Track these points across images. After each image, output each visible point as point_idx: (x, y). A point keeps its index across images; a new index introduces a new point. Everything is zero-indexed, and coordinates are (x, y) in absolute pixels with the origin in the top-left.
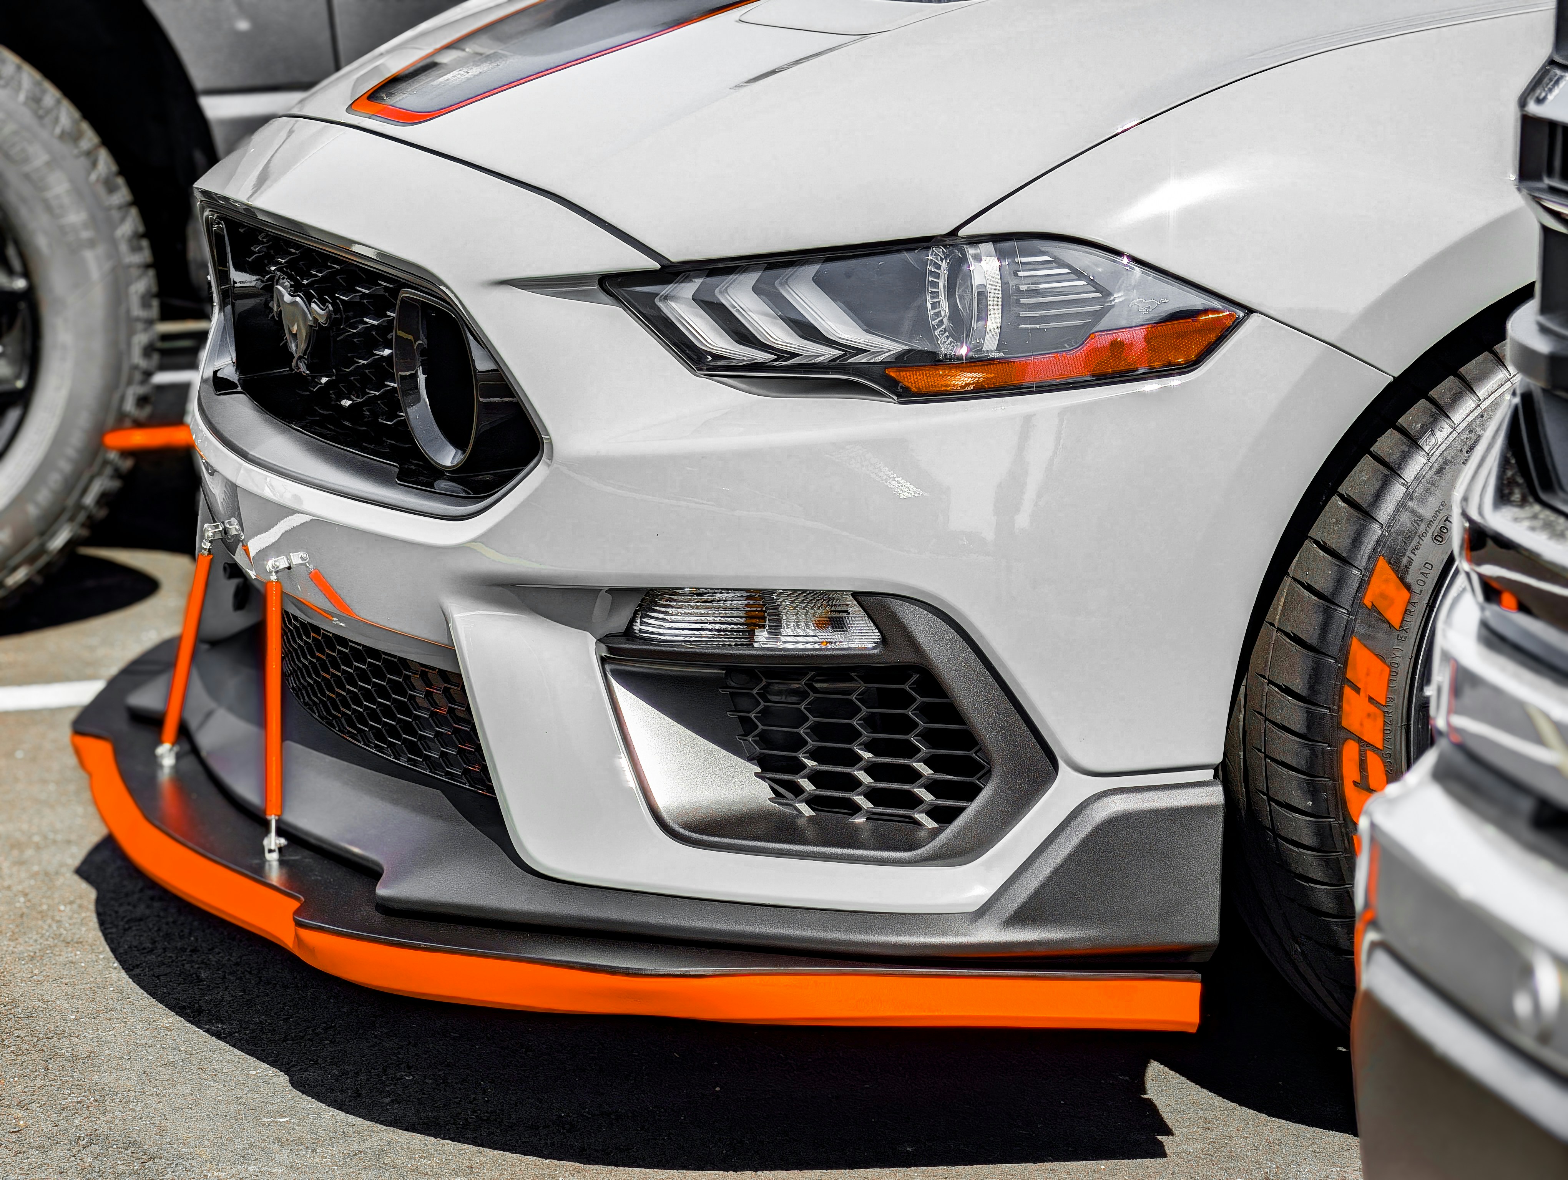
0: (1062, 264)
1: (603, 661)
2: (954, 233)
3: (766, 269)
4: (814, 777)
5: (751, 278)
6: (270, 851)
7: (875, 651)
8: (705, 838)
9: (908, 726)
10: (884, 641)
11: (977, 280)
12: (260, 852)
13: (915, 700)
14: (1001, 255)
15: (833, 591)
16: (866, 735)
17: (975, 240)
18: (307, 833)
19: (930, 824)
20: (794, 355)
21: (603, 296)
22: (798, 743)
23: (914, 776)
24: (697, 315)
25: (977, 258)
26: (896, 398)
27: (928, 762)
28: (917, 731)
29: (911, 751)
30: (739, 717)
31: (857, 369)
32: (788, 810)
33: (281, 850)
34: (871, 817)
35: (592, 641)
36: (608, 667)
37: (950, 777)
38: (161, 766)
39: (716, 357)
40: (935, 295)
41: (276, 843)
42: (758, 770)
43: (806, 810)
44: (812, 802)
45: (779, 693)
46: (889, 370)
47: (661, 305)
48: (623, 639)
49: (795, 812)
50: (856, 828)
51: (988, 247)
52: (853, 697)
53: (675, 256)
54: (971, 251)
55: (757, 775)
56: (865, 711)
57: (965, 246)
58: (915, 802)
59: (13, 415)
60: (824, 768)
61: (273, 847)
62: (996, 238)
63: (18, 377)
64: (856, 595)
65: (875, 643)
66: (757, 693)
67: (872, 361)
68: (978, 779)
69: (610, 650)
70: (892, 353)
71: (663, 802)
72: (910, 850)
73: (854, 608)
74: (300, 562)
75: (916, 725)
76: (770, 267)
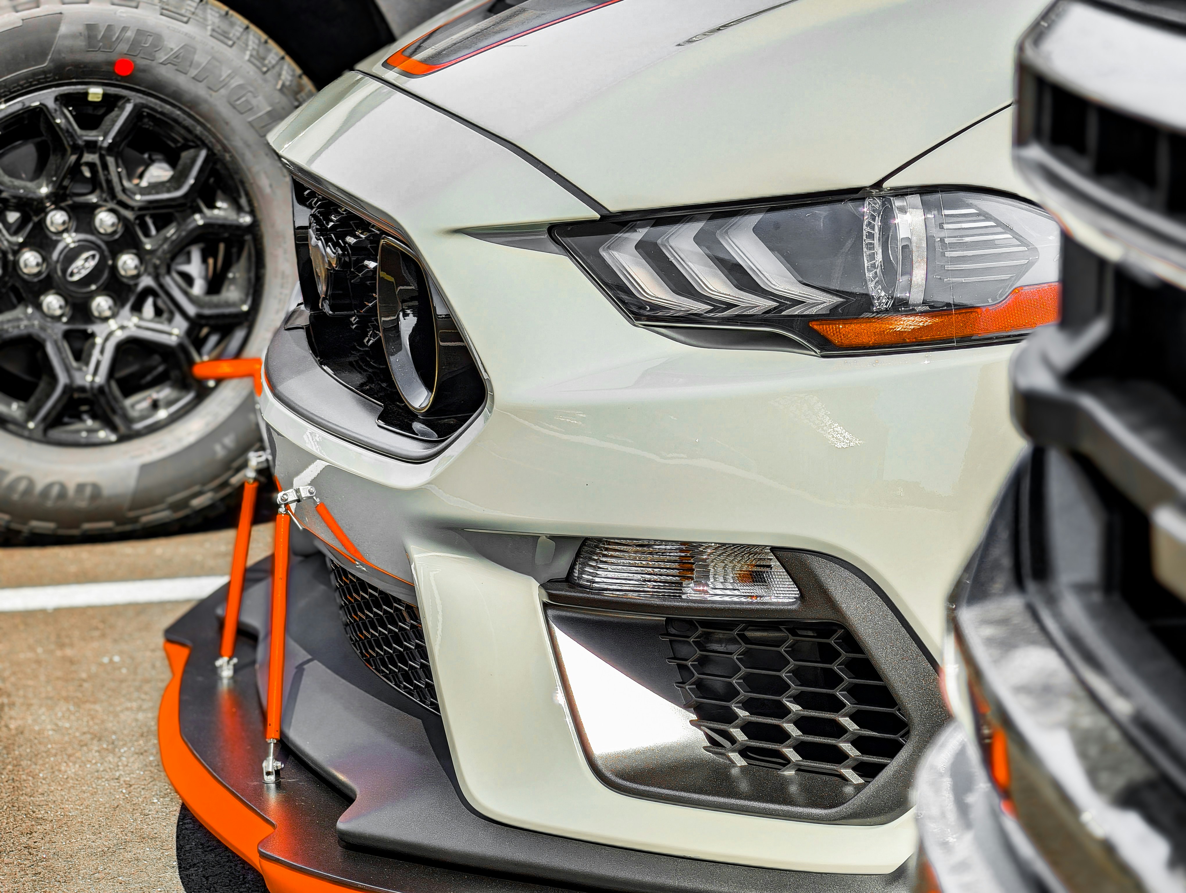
0: (987, 217)
1: (546, 606)
2: (878, 185)
3: (709, 219)
4: (747, 728)
5: (694, 228)
6: (268, 773)
7: (793, 607)
8: (635, 786)
9: (834, 680)
10: (802, 597)
11: (903, 233)
12: (260, 772)
13: (839, 655)
14: (927, 207)
15: (754, 546)
16: (795, 688)
17: (902, 192)
18: (307, 756)
19: (855, 779)
20: (730, 306)
21: (553, 246)
22: (731, 694)
23: (840, 731)
24: (638, 264)
25: (903, 210)
26: (818, 351)
27: (854, 717)
28: (842, 686)
29: (837, 706)
30: (678, 665)
31: (789, 322)
32: (721, 760)
33: (278, 772)
34: (800, 769)
35: (535, 585)
36: (550, 612)
37: (874, 733)
38: (221, 678)
39: (655, 307)
40: (871, 246)
41: (273, 766)
42: (694, 717)
43: (740, 761)
44: (744, 752)
45: (720, 641)
46: (814, 323)
47: (604, 254)
48: (565, 585)
49: (728, 762)
50: (785, 782)
51: (916, 199)
52: (782, 649)
53: (614, 206)
54: (898, 203)
55: (692, 722)
56: (793, 664)
57: (892, 198)
58: (841, 757)
60: (755, 719)
61: (270, 770)
62: (924, 190)
63: (244, 302)
64: (773, 549)
65: (795, 598)
66: (693, 641)
68: (902, 737)
69: (551, 596)
70: (825, 305)
71: (598, 750)
72: (831, 807)
73: (775, 563)
74: (309, 495)
75: (842, 680)
76: (714, 217)
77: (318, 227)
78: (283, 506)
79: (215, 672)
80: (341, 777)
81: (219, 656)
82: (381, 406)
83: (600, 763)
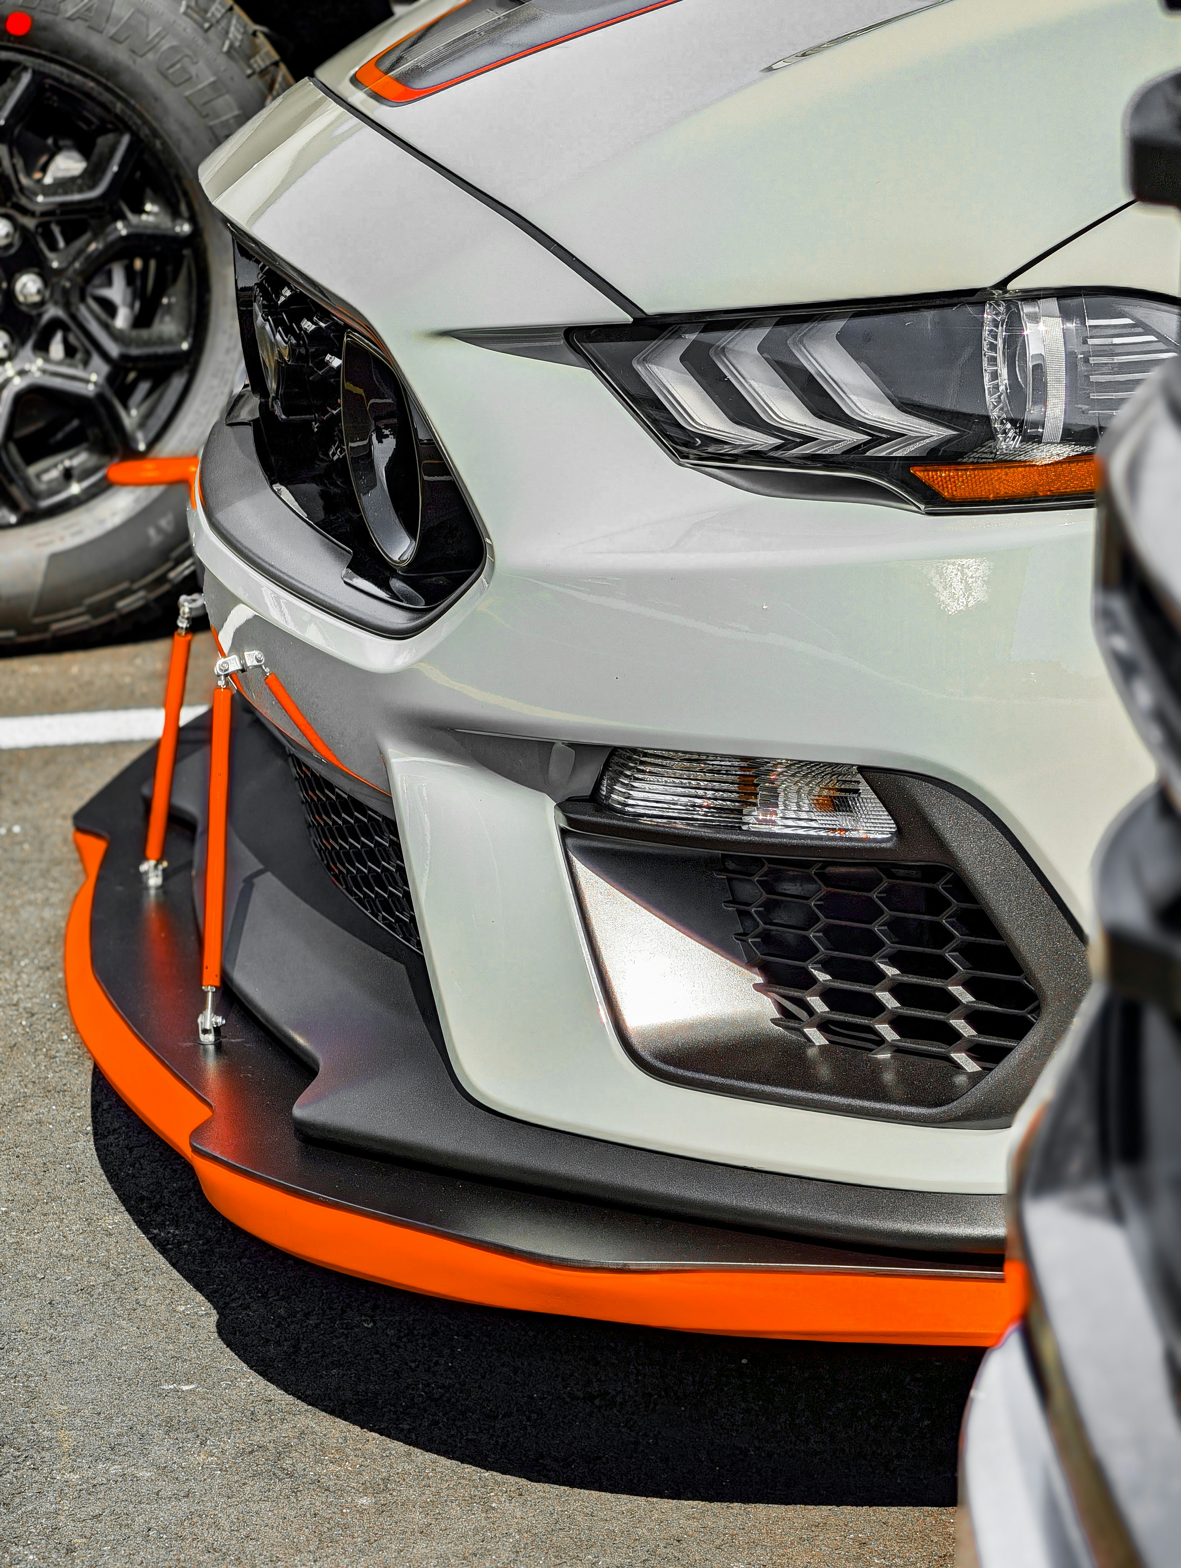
0: (1148, 330)
1: (564, 833)
2: (1003, 284)
3: (777, 324)
4: (827, 995)
5: (758, 335)
6: (205, 1031)
7: (888, 845)
8: (680, 1072)
9: (942, 937)
10: (899, 832)
11: (1034, 348)
12: (194, 1031)
13: (949, 904)
14: (1066, 315)
15: (837, 764)
16: (890, 946)
17: (1033, 296)
18: (256, 1007)
19: (971, 1066)
20: (807, 439)
21: (571, 356)
22: (807, 951)
23: (950, 1003)
24: (684, 382)
25: (1035, 318)
26: (922, 507)
27: (969, 985)
28: (953, 944)
29: (947, 971)
30: (737, 910)
31: (882, 466)
32: (793, 1037)
33: (217, 1030)
34: (898, 1050)
35: (551, 804)
36: (570, 841)
37: (994, 1007)
38: (147, 888)
39: (709, 440)
40: (992, 361)
41: (211, 1022)
42: (760, 980)
43: (818, 1038)
44: (824, 1026)
45: (793, 879)
46: (916, 468)
47: (639, 368)
48: (589, 807)
49: (803, 1040)
50: (877, 1067)
51: (1052, 304)
52: (874, 895)
53: (651, 308)
54: (1027, 309)
55: (756, 987)
56: (887, 914)
57: (1019, 303)
58: (952, 1037)
59: (177, 383)
60: (839, 984)
61: (208, 1027)
62: (1063, 294)
63: (184, 338)
64: (862, 769)
65: (891, 833)
66: (758, 881)
67: (894, 455)
68: (1031, 1012)
69: (570, 821)
70: (932, 439)
71: (633, 1021)
72: (936, 1105)
73: (864, 786)
74: (256, 663)
75: (952, 937)
76: (782, 322)
77: (265, 302)
78: (223, 678)
79: (140, 879)
80: (300, 1040)
81: (144, 858)
82: (349, 552)
83: (635, 1041)
